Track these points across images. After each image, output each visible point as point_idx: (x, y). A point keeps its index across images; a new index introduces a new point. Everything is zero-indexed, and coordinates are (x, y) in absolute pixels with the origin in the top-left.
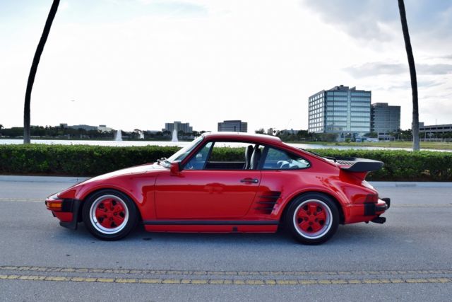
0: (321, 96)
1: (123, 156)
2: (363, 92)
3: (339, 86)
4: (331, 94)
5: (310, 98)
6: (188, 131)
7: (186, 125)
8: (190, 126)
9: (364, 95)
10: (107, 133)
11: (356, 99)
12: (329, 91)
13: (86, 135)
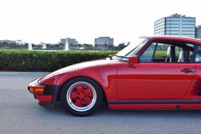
0: (163, 21)
1: (54, 57)
2: (190, 18)
3: (174, 14)
4: (169, 19)
5: (155, 22)
6: (75, 44)
7: (74, 40)
8: (76, 40)
9: (191, 20)
10: (22, 45)
11: (185, 23)
12: (168, 17)
13: (9, 46)
